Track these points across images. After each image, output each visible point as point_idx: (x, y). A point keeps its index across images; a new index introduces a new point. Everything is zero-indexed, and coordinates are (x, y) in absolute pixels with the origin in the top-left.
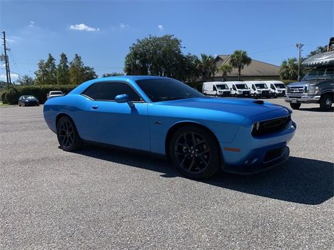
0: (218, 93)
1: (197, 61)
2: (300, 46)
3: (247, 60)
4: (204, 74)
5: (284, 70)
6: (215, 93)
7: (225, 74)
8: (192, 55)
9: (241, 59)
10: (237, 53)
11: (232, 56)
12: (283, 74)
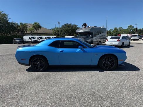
0: (32, 41)
1: (18, 26)
2: (59, 23)
3: (40, 27)
4: (22, 32)
5: (55, 32)
6: (30, 40)
7: (31, 32)
8: (14, 22)
9: (37, 26)
10: (35, 23)
11: (33, 25)
12: (54, 33)
